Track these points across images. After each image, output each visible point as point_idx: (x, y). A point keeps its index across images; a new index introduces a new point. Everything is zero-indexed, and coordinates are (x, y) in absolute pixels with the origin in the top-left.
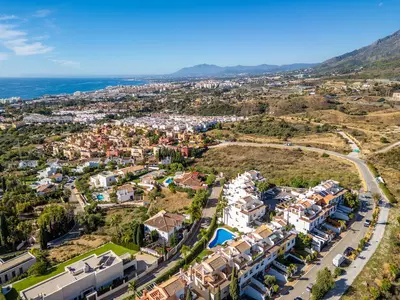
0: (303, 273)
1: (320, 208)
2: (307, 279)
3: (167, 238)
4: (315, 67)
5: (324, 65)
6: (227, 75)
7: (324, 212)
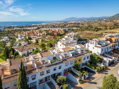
0: (93, 78)
1: (109, 42)
2: (96, 83)
3: (21, 55)
4: (110, 17)
5: (113, 16)
6: (79, 20)
7: (111, 44)
